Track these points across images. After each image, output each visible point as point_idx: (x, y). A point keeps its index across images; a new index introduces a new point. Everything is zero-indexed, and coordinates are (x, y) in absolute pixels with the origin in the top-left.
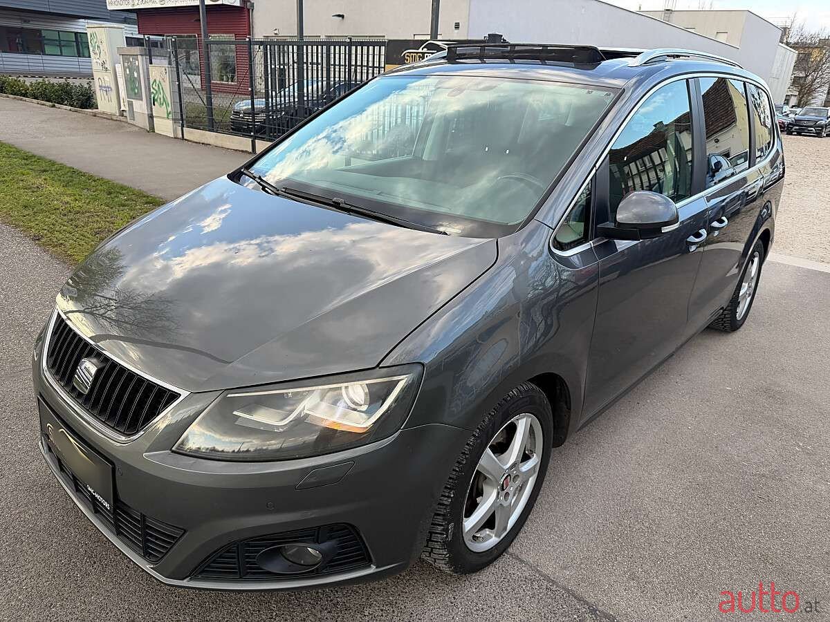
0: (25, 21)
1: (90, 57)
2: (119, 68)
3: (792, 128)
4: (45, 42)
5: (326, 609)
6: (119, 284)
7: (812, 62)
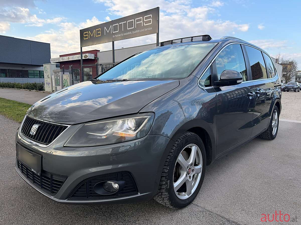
0: (23, 68)
1: (44, 78)
2: (53, 77)
3: (285, 89)
4: (29, 74)
5: (121, 222)
6: (49, 110)
7: (288, 69)
